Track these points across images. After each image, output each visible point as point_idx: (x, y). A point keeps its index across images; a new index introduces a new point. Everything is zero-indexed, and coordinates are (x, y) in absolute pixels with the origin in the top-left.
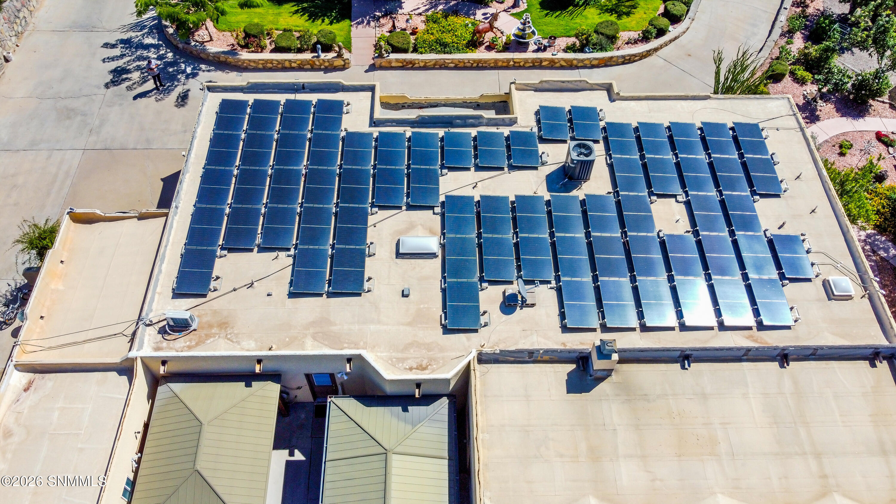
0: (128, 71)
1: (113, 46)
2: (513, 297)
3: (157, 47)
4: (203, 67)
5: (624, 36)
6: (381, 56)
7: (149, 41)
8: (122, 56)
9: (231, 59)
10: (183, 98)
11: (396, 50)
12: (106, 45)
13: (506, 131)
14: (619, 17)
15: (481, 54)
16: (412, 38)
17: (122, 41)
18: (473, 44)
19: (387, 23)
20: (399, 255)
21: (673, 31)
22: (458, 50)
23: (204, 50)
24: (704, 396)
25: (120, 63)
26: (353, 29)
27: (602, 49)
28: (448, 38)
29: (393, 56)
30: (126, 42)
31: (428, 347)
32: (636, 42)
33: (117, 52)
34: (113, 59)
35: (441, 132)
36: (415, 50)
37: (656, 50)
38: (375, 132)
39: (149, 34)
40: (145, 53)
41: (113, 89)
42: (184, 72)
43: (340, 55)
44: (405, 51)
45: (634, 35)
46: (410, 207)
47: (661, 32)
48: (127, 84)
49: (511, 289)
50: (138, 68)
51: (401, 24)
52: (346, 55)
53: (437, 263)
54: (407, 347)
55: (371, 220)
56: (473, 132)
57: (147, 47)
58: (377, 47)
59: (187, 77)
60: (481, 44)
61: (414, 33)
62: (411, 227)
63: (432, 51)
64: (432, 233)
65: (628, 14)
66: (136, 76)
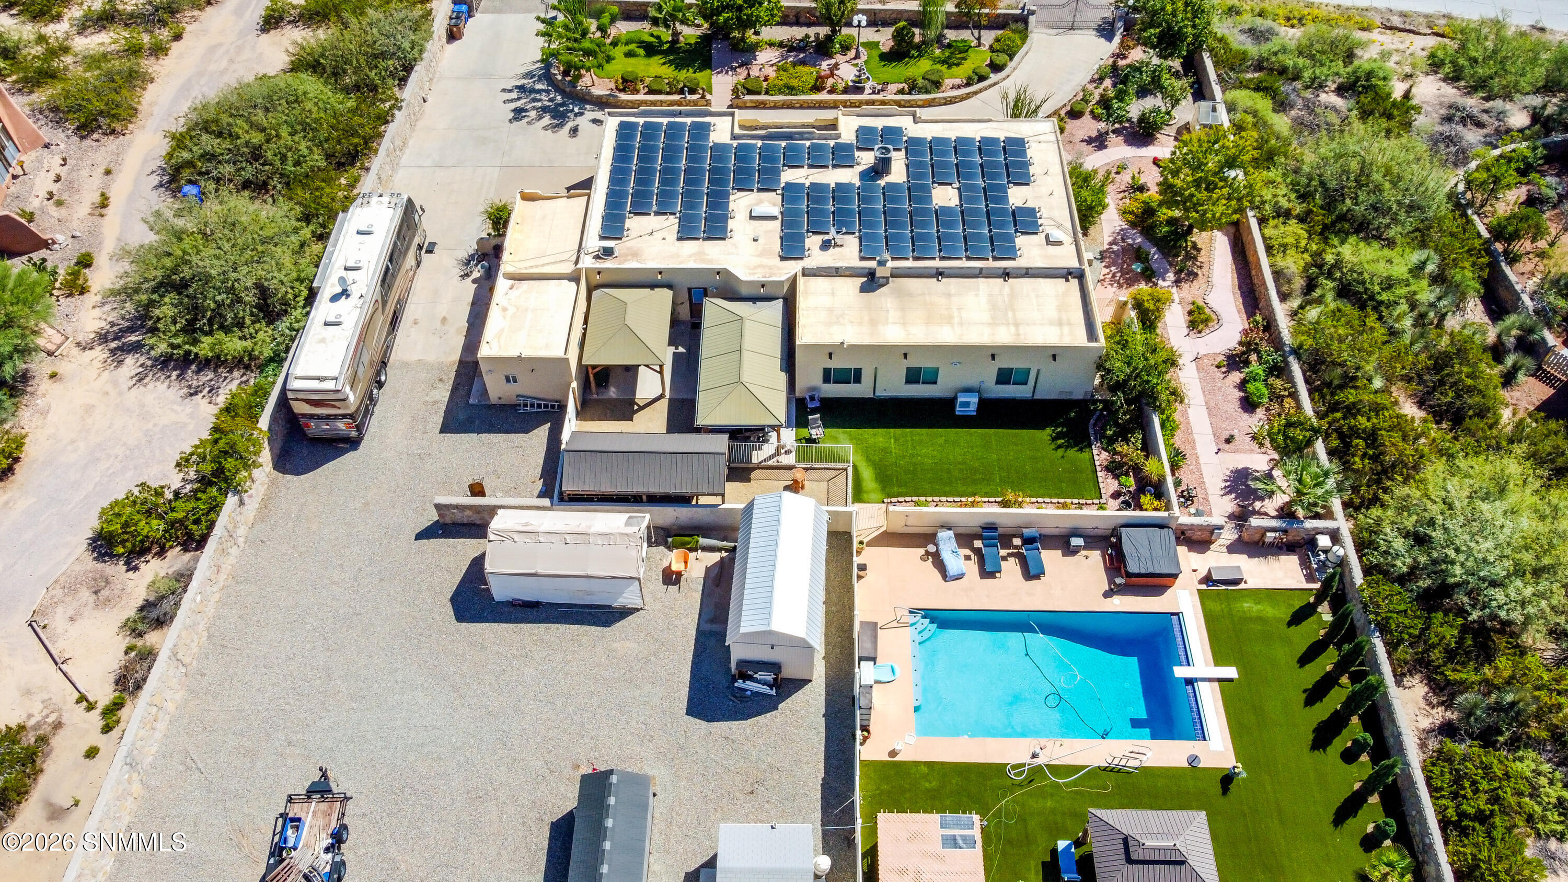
0: (526, 111)
1: (510, 91)
2: (829, 241)
3: (547, 92)
4: (588, 107)
5: (948, 82)
6: (738, 97)
7: (539, 86)
8: (519, 99)
9: (612, 100)
10: (575, 131)
11: (750, 92)
12: (504, 90)
13: (832, 143)
14: (950, 67)
15: (823, 96)
16: (765, 84)
17: (517, 87)
18: (817, 88)
19: (743, 73)
20: (752, 218)
21: (994, 77)
22: (803, 92)
23: (589, 93)
24: (949, 295)
25: (519, 104)
26: (714, 78)
27: (927, 92)
28: (794, 83)
29: (748, 97)
30: (521, 88)
31: (770, 268)
32: (959, 87)
33: (514, 95)
34: (512, 101)
35: (783, 144)
36: (767, 93)
37: (975, 93)
38: (735, 143)
39: (540, 80)
40: (538, 96)
41: (515, 124)
42: (572, 111)
43: (703, 97)
44: (759, 93)
45: (958, 81)
46: (760, 190)
47: (982, 78)
48: (526, 120)
49: (826, 237)
50: (534, 108)
51: (755, 72)
52: (708, 97)
53: (778, 223)
54: (756, 268)
55: (732, 198)
56: (808, 143)
57: (539, 91)
58: (735, 91)
59: (576, 115)
60: (824, 88)
61: (766, 80)
62: (760, 202)
63: (781, 93)
64: (774, 205)
65: (958, 65)
66: (533, 114)
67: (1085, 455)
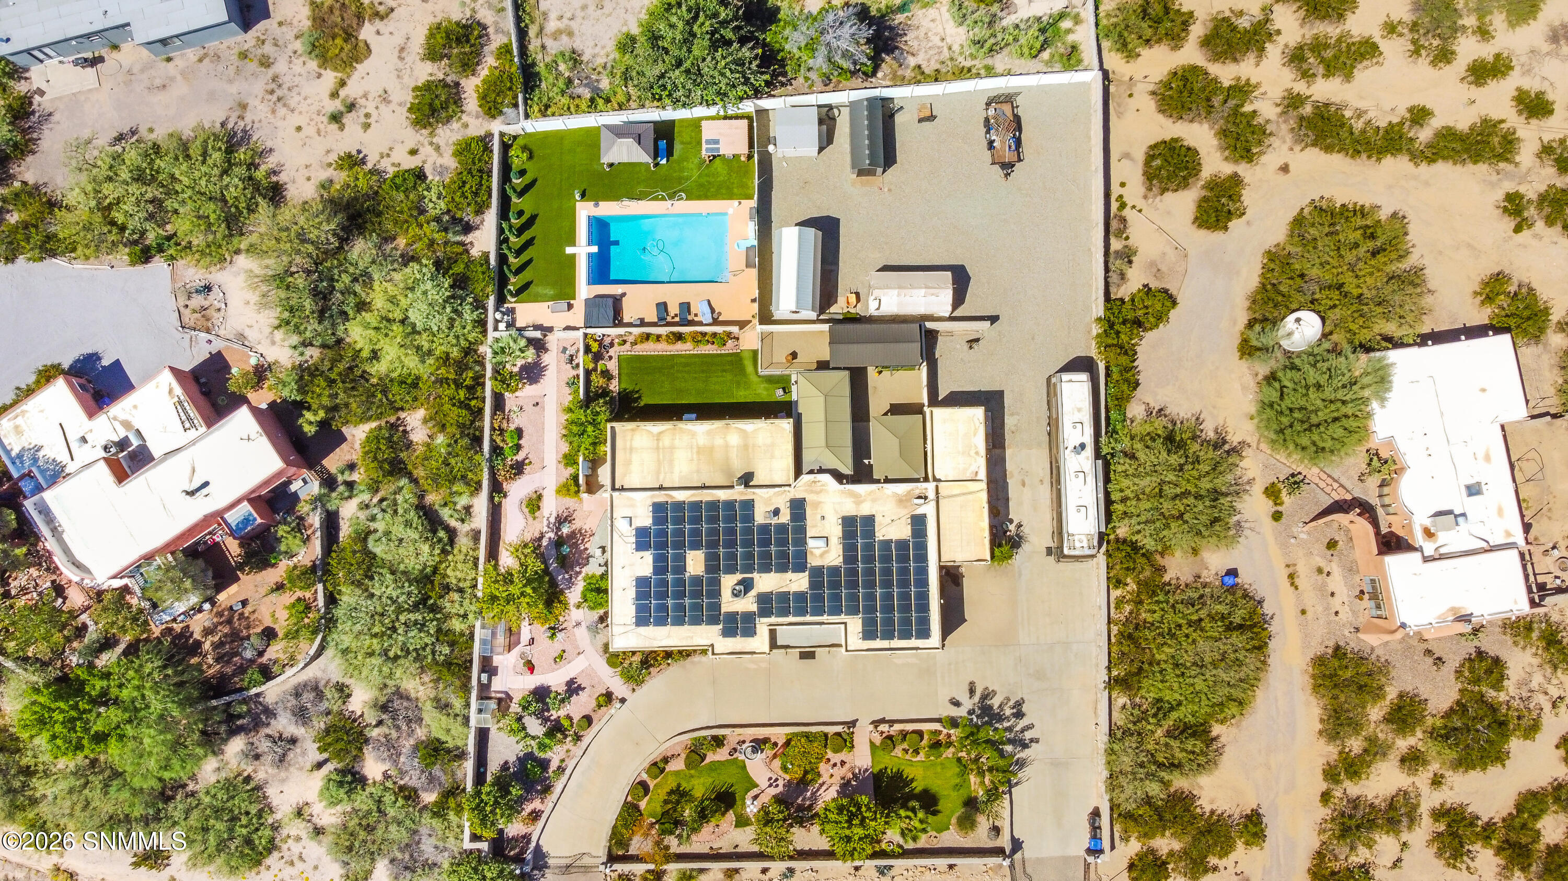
0: (1014, 715)
1: (1032, 740)
2: (774, 517)
5: (680, 763)
8: (1023, 731)
10: (972, 692)
12: (1037, 741)
13: (772, 619)
14: (678, 788)
17: (1028, 747)
19: (847, 772)
20: (827, 539)
25: (1022, 724)
26: (870, 764)
30: (1025, 746)
31: (812, 492)
33: (1028, 735)
34: (1028, 728)
38: (843, 617)
40: (1008, 735)
41: (1018, 698)
42: (978, 717)
46: (823, 568)
47: (653, 767)
48: (1011, 703)
49: (776, 521)
50: (1008, 719)
53: (808, 535)
54: (821, 491)
59: (973, 712)
62: (822, 556)
64: (811, 552)
65: (671, 792)
66: (1008, 712)
67: (623, 386)
